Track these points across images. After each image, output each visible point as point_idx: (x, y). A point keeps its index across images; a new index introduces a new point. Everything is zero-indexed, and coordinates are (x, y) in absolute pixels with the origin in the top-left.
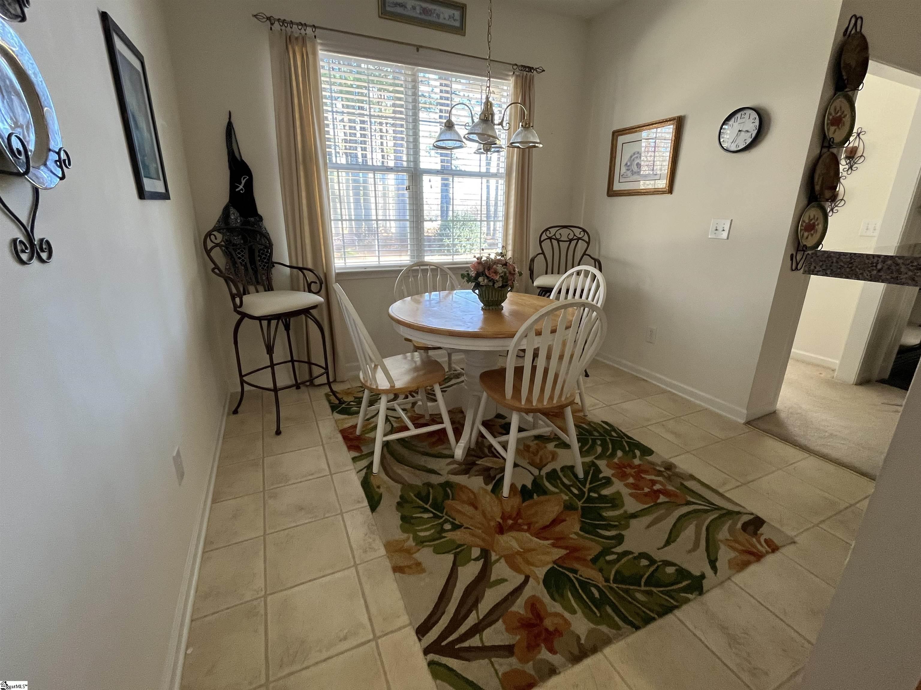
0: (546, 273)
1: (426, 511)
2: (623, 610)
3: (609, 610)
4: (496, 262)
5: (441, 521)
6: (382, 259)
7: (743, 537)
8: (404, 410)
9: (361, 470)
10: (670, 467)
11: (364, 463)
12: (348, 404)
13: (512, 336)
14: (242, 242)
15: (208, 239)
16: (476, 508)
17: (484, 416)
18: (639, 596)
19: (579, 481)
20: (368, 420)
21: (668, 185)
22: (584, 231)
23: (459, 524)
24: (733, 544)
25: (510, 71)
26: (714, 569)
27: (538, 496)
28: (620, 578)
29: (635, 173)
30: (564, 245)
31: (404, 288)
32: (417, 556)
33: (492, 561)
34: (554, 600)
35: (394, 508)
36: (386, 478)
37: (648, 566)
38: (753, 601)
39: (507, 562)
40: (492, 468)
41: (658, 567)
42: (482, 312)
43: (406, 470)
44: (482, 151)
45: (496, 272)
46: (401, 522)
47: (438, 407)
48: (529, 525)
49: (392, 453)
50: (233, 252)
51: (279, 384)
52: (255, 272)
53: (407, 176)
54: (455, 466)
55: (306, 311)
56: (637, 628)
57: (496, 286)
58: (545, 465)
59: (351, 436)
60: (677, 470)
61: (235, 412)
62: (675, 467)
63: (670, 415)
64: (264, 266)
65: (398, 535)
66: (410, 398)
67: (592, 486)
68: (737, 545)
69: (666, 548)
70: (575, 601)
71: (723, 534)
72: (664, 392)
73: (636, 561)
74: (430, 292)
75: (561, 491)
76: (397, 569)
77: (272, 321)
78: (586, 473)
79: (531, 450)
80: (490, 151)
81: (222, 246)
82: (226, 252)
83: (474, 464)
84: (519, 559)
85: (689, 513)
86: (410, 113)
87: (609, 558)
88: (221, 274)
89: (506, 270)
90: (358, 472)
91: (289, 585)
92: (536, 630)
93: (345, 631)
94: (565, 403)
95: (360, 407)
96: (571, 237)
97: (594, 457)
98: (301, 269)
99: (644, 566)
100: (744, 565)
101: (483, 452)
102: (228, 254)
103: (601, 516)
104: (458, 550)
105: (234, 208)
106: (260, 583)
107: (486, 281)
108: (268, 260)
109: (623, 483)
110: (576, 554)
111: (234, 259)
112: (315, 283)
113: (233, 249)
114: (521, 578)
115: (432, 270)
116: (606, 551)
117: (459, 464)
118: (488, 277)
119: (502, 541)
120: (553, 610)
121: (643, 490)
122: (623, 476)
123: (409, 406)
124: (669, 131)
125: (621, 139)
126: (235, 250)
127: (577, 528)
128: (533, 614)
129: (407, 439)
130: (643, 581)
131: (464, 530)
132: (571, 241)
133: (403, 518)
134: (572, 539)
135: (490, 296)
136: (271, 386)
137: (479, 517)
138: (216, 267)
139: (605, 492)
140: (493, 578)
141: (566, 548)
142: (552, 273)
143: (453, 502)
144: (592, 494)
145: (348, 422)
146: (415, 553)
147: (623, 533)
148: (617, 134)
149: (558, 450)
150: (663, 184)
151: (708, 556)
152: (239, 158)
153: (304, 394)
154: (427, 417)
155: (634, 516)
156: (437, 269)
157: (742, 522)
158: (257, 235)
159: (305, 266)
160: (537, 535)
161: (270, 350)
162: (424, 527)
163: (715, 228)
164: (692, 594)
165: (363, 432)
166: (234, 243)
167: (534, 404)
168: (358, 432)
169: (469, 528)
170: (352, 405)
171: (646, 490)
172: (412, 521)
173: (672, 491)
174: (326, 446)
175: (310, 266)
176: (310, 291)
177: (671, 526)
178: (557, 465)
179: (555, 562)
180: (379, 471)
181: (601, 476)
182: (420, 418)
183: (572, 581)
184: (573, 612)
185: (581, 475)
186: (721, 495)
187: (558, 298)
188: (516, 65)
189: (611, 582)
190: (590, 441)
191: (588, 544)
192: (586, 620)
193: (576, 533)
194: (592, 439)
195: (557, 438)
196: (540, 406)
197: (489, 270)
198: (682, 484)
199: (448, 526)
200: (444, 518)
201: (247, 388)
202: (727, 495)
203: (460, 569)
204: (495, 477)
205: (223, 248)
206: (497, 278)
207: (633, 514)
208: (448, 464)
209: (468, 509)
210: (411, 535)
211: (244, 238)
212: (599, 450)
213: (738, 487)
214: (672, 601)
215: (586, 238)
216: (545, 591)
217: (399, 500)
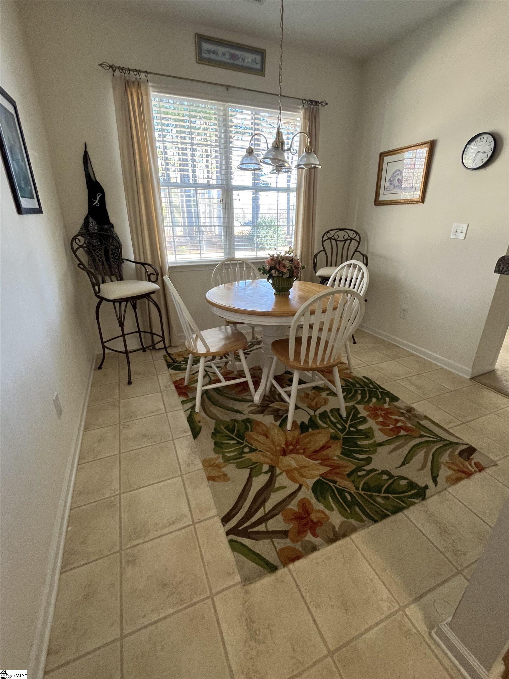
0: (327, 266)
1: (232, 439)
2: (367, 509)
3: (357, 509)
4: (285, 258)
5: (242, 446)
6: (203, 256)
7: (459, 460)
8: (218, 367)
9: (188, 410)
10: (410, 410)
11: (189, 405)
12: (180, 363)
13: (293, 315)
14: (99, 243)
15: (74, 242)
16: (267, 437)
17: (275, 372)
18: (379, 500)
19: (343, 420)
20: (193, 374)
21: (421, 196)
22: (356, 232)
23: (255, 448)
24: (451, 466)
25: (300, 105)
26: (435, 482)
27: (312, 429)
28: (367, 487)
29: (396, 186)
30: (340, 244)
31: (218, 277)
32: (225, 470)
33: (277, 474)
34: (319, 501)
35: (210, 437)
36: (204, 415)
37: (388, 480)
38: (461, 505)
39: (287, 475)
40: (280, 410)
41: (395, 480)
42: (274, 297)
43: (219, 410)
44: (275, 171)
45: (284, 267)
46: (214, 446)
47: (242, 365)
48: (305, 450)
49: (209, 398)
50: (93, 251)
51: (129, 348)
52: (110, 266)
53: (221, 191)
54: (255, 408)
55: (147, 296)
56: (376, 521)
57: (284, 277)
58: (319, 408)
59: (181, 386)
60: (415, 413)
61: (100, 368)
62: (414, 410)
63: (414, 372)
64: (116, 261)
65: (212, 455)
66: (224, 359)
67: (351, 423)
68: (453, 466)
69: (402, 468)
70: (334, 503)
71: (445, 458)
72: (412, 355)
73: (379, 476)
74: (238, 281)
75: (329, 427)
76: (210, 478)
77: (122, 303)
78: (348, 414)
79: (309, 397)
80: (282, 172)
81: (85, 247)
82: (88, 252)
83: (268, 406)
84: (296, 474)
85: (421, 443)
86: (223, 141)
87: (360, 473)
88: (84, 269)
89: (292, 265)
90: (185, 411)
91: (136, 487)
92: (305, 521)
93: (173, 519)
94: (333, 364)
95: (187, 365)
96: (346, 237)
97: (355, 402)
98: (142, 264)
99: (385, 479)
100: (458, 480)
101: (275, 398)
102: (89, 253)
103: (356, 444)
104: (253, 466)
105: (92, 218)
106: (116, 485)
107: (277, 273)
108: (119, 257)
109: (374, 421)
110: (337, 470)
111: (94, 257)
112: (153, 274)
113: (93, 250)
114: (296, 486)
115: (239, 263)
116: (358, 469)
117: (257, 406)
118: (278, 271)
119: (284, 461)
120: (317, 508)
121: (389, 426)
122: (375, 416)
123: (222, 365)
124: (424, 151)
125: (387, 159)
126: (94, 250)
127: (338, 452)
128: (303, 510)
129: (220, 389)
130: (383, 489)
131: (258, 452)
132: (345, 240)
133: (215, 444)
134: (335, 460)
135: (280, 285)
136: (123, 349)
137: (269, 443)
138: (81, 263)
139: (361, 427)
140: (277, 485)
141: (330, 466)
142: (331, 266)
143: (251, 433)
144: (352, 429)
145: (179, 375)
146: (223, 467)
147: (371, 456)
148: (382, 155)
149: (330, 398)
150: (417, 195)
151: (432, 473)
152: (94, 180)
153: (149, 355)
154: (236, 373)
155: (380, 444)
156: (243, 263)
157: (459, 450)
158: (110, 239)
159: (146, 262)
160: (310, 457)
161: (121, 324)
162: (230, 450)
163: (455, 231)
164: (417, 499)
165: (190, 383)
166: (93, 245)
167: (310, 365)
168: (186, 383)
169: (262, 451)
170: (182, 363)
171: (391, 426)
172: (222, 446)
173: (411, 427)
174: (163, 393)
175: (150, 262)
176: (150, 281)
177: (407, 452)
178: (327, 408)
179: (321, 476)
180: (200, 411)
181: (359, 416)
182: (230, 373)
183: (333, 489)
184: (332, 509)
185: (344, 415)
186: (447, 431)
187: (333, 286)
188: (305, 99)
189: (360, 490)
190: (353, 391)
191: (346, 463)
192: (340, 515)
193: (337, 456)
194: (355, 389)
195: (328, 389)
196: (314, 366)
197: (279, 265)
198: (418, 423)
199: (246, 450)
200: (244, 444)
201: (107, 351)
202: (451, 430)
203: (254, 479)
204: (282, 415)
205: (86, 249)
206: (285, 271)
207: (380, 443)
208: (249, 407)
209: (261, 438)
210: (221, 455)
211: (100, 241)
212: (359, 397)
213: (460, 425)
214: (402, 504)
215: (357, 238)
216: (313, 495)
217: (213, 431)
